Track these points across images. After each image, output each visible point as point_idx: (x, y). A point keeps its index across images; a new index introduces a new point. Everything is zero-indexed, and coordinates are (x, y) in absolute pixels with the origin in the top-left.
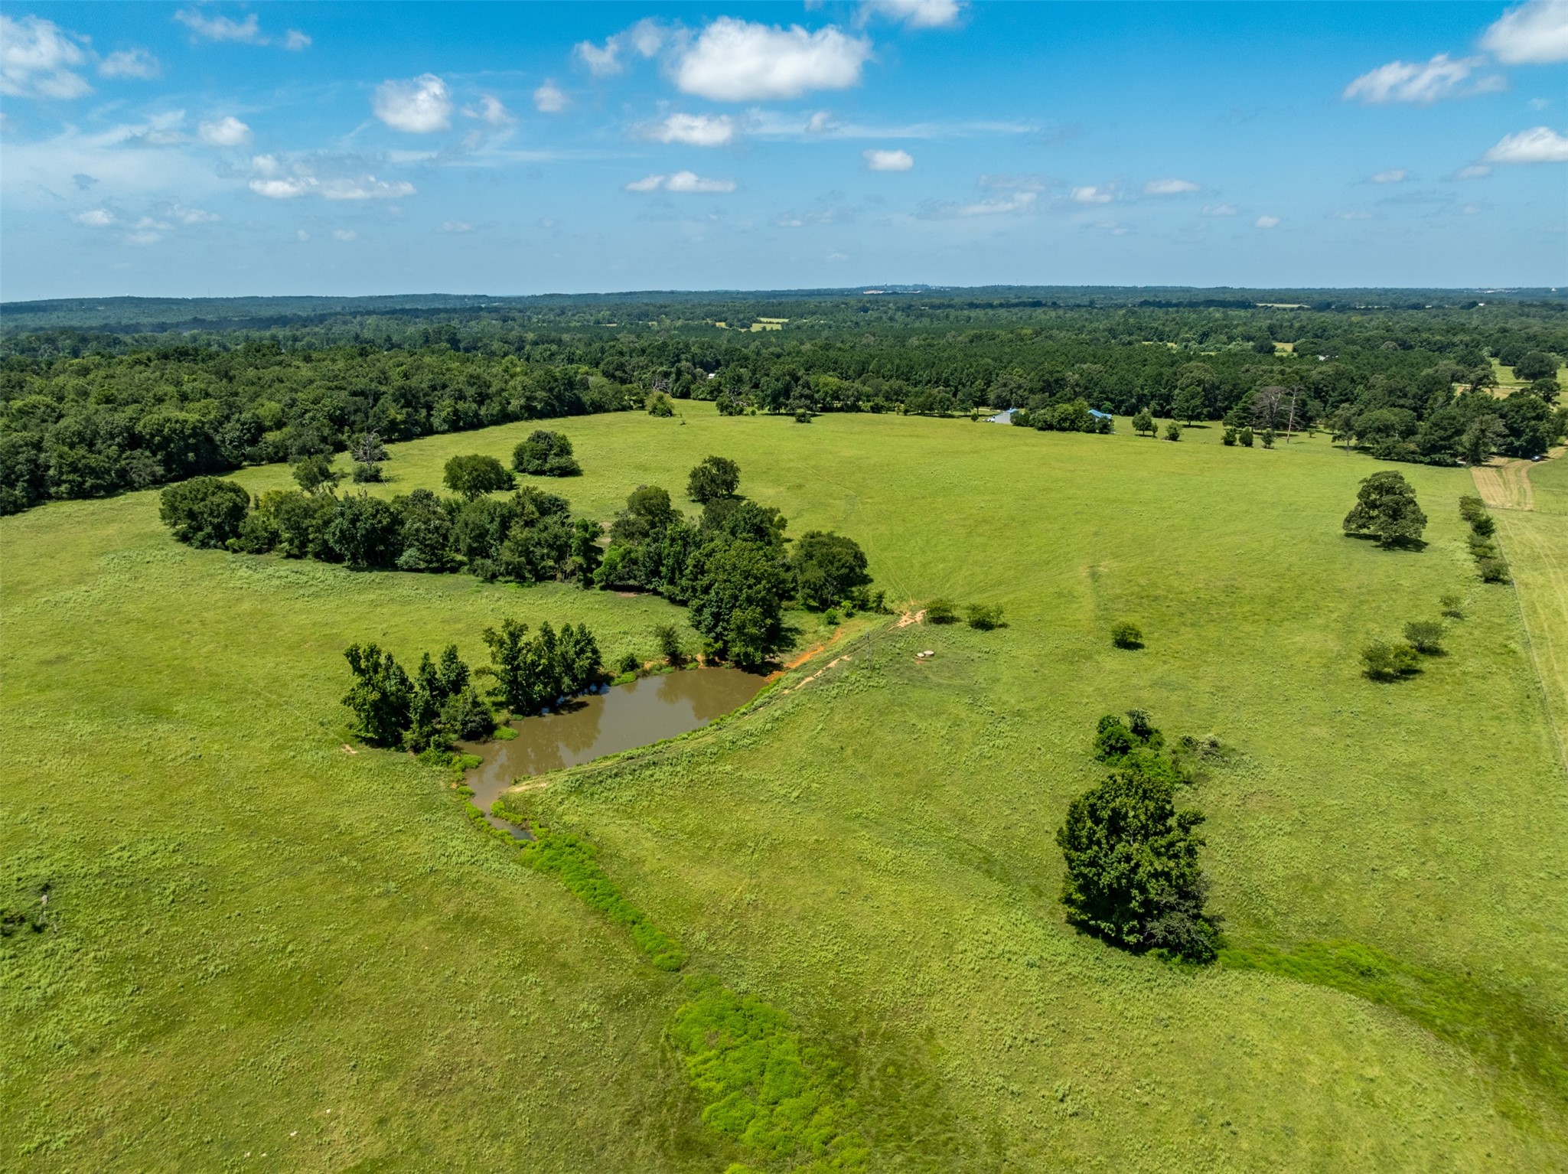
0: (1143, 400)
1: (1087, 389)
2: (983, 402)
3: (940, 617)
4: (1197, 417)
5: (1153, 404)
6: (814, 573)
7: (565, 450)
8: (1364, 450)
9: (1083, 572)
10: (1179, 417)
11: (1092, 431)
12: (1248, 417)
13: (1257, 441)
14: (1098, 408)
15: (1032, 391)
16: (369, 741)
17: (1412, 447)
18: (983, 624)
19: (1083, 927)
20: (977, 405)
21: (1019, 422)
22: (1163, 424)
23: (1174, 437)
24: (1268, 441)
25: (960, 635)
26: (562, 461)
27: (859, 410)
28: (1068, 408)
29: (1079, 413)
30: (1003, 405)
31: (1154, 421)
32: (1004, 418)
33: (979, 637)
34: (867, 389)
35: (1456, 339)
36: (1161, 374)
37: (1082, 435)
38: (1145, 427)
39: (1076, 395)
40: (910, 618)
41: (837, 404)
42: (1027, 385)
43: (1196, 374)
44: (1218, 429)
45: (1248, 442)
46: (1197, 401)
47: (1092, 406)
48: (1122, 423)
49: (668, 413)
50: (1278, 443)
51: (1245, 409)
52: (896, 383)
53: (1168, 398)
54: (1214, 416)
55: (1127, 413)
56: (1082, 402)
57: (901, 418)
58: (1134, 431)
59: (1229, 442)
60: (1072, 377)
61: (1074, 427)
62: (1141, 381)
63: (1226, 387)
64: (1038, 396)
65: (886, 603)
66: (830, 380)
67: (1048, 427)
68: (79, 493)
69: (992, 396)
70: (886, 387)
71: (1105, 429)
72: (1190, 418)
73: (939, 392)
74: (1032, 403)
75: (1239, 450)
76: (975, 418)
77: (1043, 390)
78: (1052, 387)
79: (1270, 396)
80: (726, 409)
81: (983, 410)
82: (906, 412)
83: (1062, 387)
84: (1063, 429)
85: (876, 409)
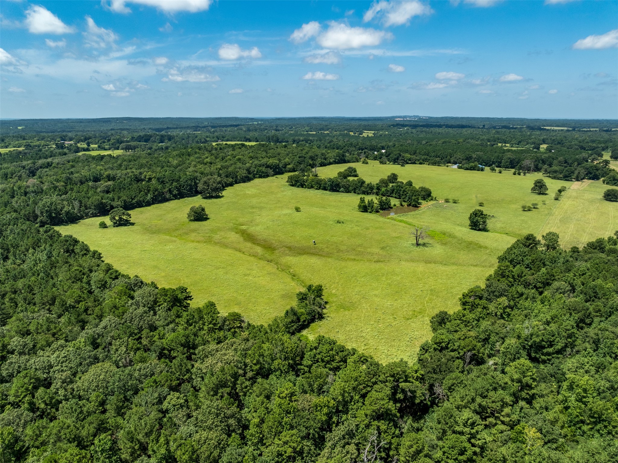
0: (493, 163)
1: (478, 160)
2: (449, 162)
3: (447, 201)
4: (508, 168)
5: (496, 164)
6: (423, 193)
7: (355, 171)
8: (549, 177)
9: (474, 196)
10: (503, 168)
11: (479, 170)
12: (521, 168)
13: (522, 174)
14: (481, 165)
15: (463, 160)
16: (362, 211)
17: (561, 176)
18: (455, 202)
19: (472, 229)
20: (448, 163)
21: (459, 168)
22: (497, 169)
23: (500, 172)
24: (525, 174)
25: (451, 204)
26: (355, 173)
27: (416, 164)
28: (473, 164)
29: (476, 166)
30: (455, 163)
31: (496, 168)
32: (455, 167)
33: (454, 204)
34: (417, 158)
35: (600, 146)
36: (499, 156)
37: (476, 171)
38: (493, 170)
39: (475, 161)
40: (441, 201)
41: (410, 162)
42: (462, 158)
43: (508, 156)
44: (513, 170)
45: (519, 174)
46: (508, 163)
47: (479, 164)
48: (487, 169)
49: (367, 163)
50: (527, 175)
51: (520, 166)
52: (426, 157)
53: (500, 163)
54: (512, 167)
55: (489, 166)
56: (476, 163)
57: (427, 166)
58: (490, 171)
59: (514, 174)
60: (474, 156)
61: (474, 169)
62: (493, 158)
63: (517, 160)
64: (465, 161)
65: (437, 199)
66: (408, 156)
67: (467, 169)
68: (260, 177)
69: (452, 161)
70: (423, 157)
71: (482, 170)
72: (506, 168)
73: (438, 159)
74: (463, 163)
75: (517, 176)
76: (447, 166)
77: (466, 159)
78: (469, 159)
79: (527, 162)
80: (381, 163)
81: (449, 164)
82: (429, 164)
83: (471, 159)
84: (471, 170)
85: (421, 163)
